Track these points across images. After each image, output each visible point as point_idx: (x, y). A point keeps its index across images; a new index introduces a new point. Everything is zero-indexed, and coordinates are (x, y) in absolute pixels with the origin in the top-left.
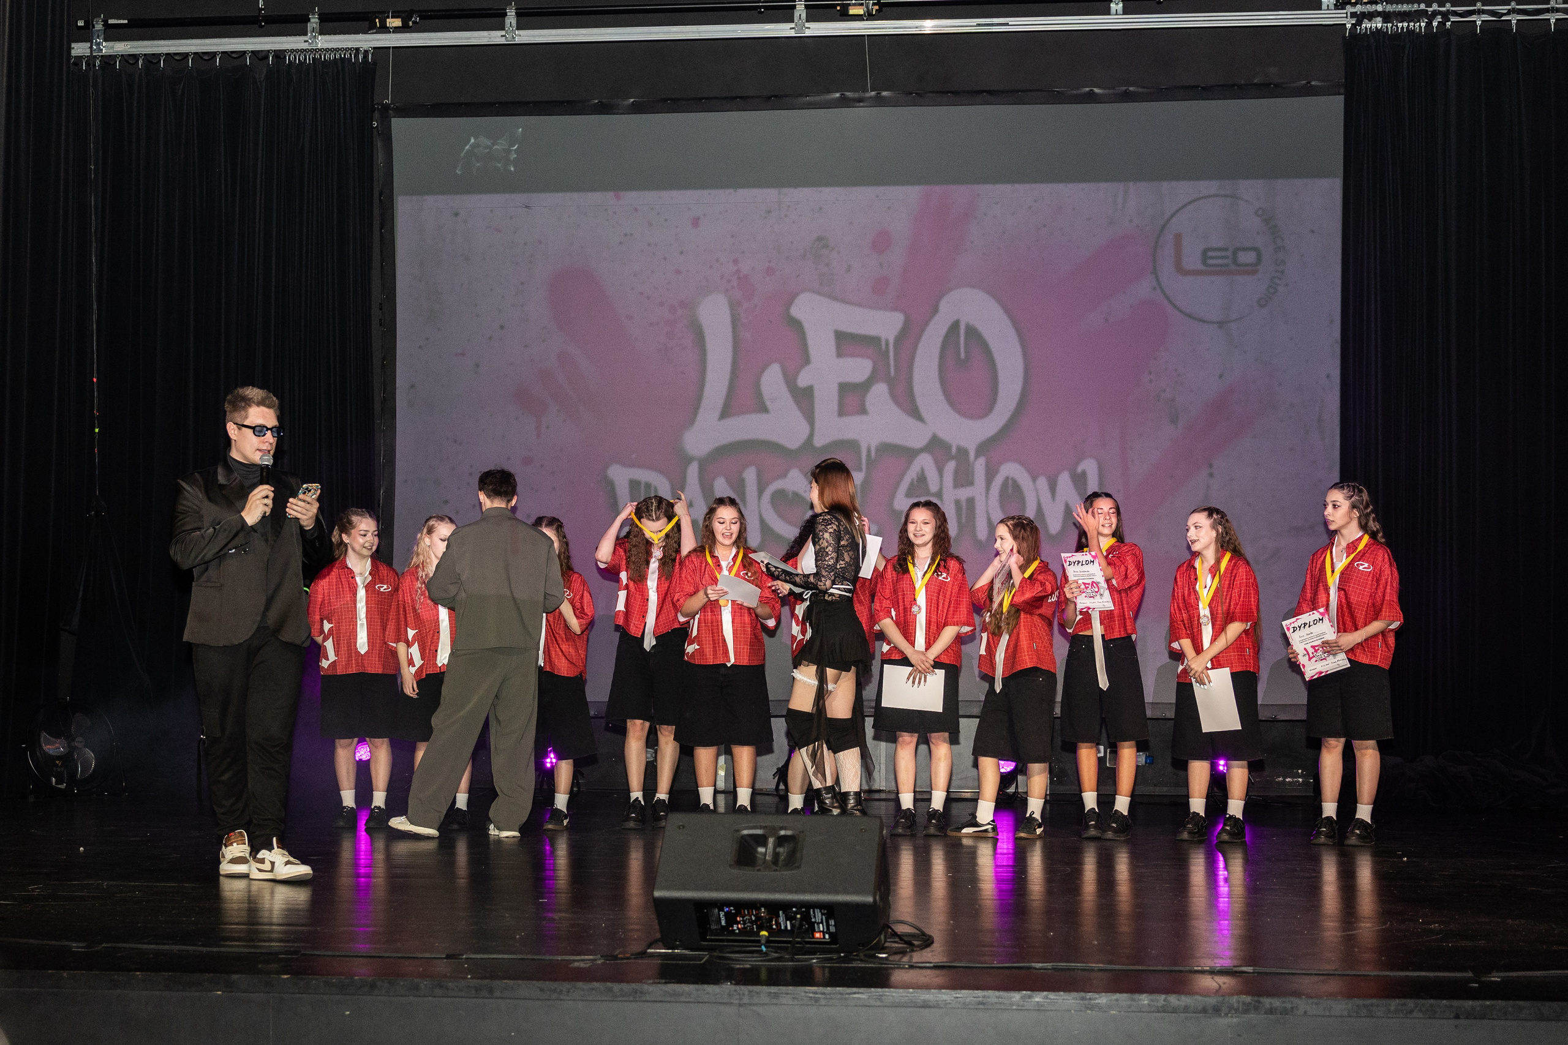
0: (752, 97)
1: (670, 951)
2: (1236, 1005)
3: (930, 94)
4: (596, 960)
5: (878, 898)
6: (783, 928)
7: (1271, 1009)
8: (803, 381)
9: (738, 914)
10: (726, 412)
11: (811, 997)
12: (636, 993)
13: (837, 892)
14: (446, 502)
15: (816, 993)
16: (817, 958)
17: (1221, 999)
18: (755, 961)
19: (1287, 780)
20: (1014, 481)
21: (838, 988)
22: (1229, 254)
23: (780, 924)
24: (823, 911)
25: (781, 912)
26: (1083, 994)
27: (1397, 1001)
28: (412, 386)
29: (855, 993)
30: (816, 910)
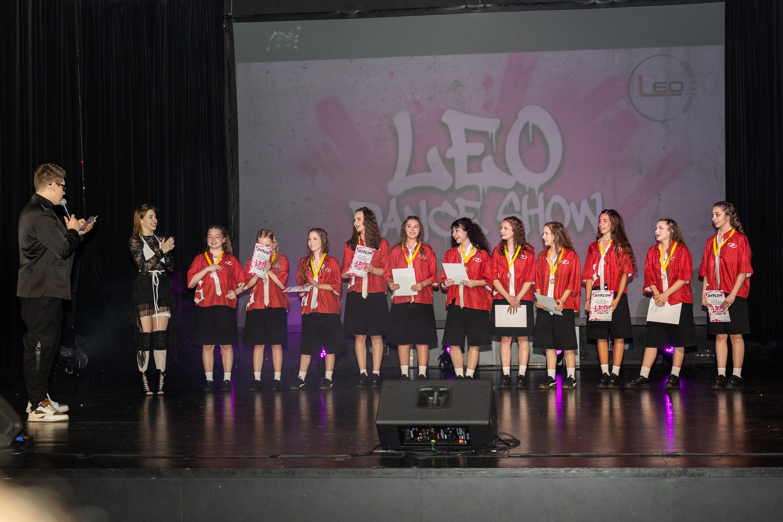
0: (420, 8)
1: (385, 451)
2: (674, 472)
3: (512, 5)
4: (347, 457)
5: (491, 422)
6: (443, 438)
7: (692, 474)
8: (449, 155)
9: (420, 431)
10: (409, 172)
11: (458, 473)
12: (368, 473)
13: (470, 419)
14: (266, 222)
15: (460, 471)
16: (461, 453)
17: (667, 469)
18: (428, 455)
19: (702, 355)
20: (559, 205)
21: (471, 469)
22: (667, 85)
23: (441, 436)
24: (463, 429)
25: (441, 430)
26: (596, 468)
27: (756, 468)
28: (247, 162)
29: (480, 471)
30: (459, 429)
